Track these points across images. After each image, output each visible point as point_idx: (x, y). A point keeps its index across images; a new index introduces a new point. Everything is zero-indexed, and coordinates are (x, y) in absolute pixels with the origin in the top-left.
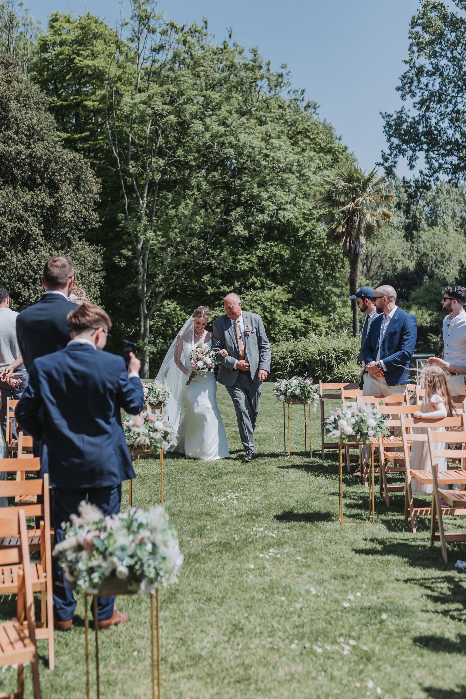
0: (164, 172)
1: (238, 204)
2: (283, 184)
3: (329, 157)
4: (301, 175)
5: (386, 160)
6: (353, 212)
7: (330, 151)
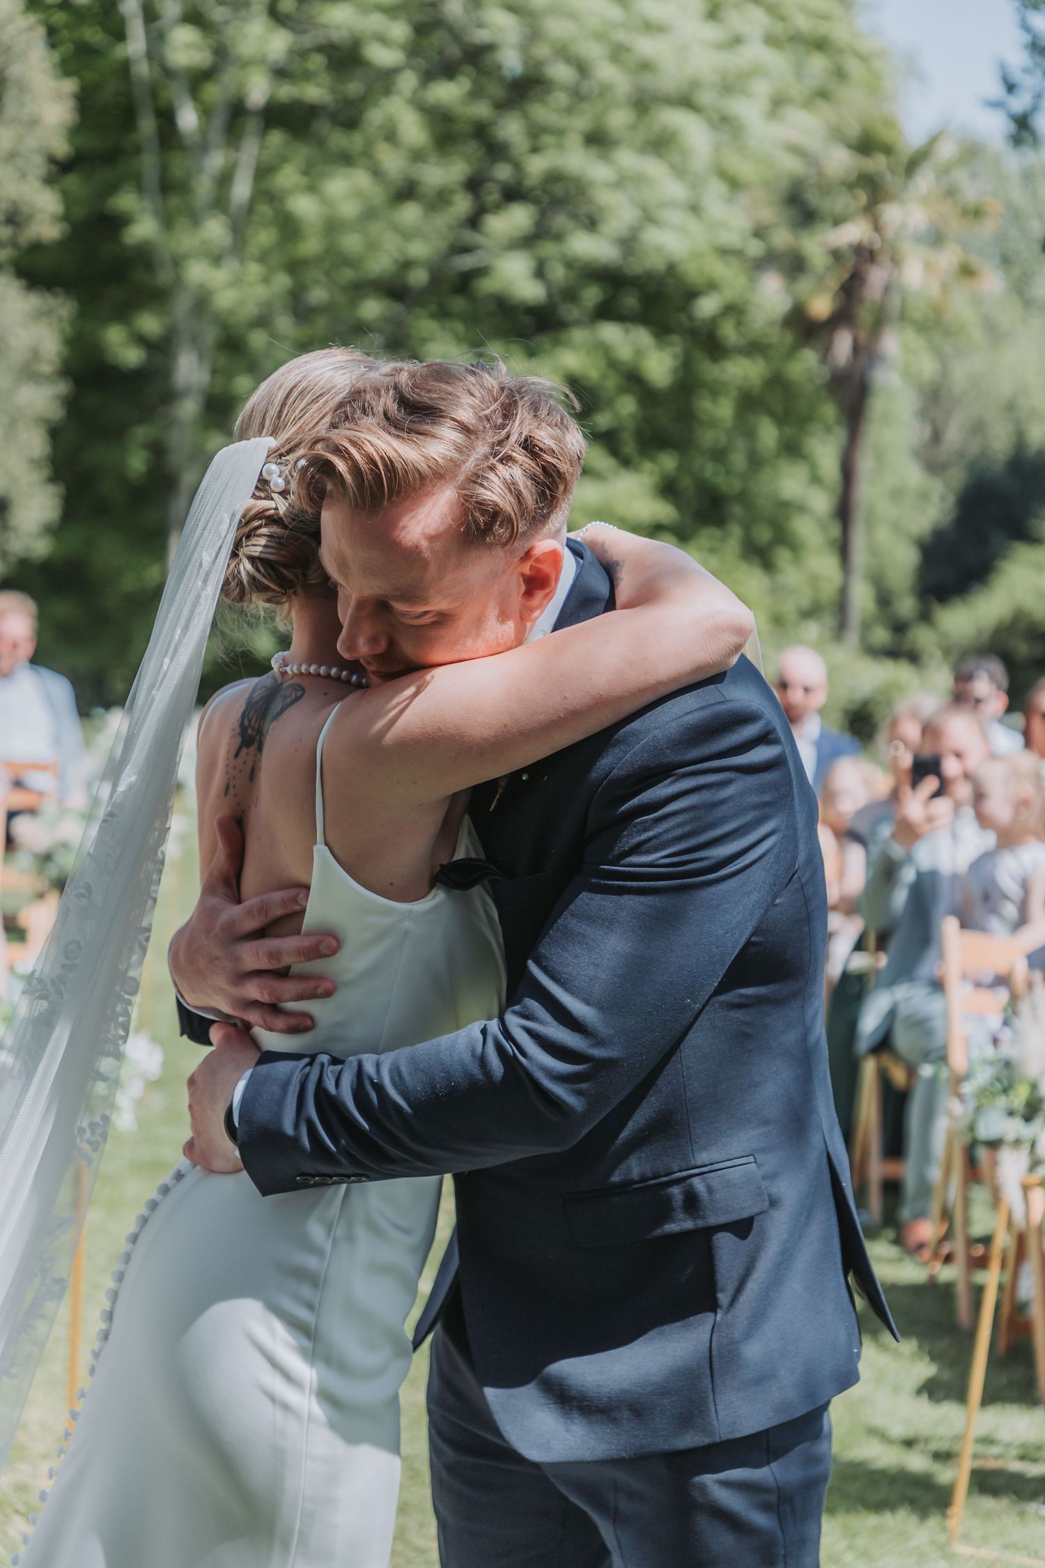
0: (281, 73)
1: (513, 194)
2: (661, 144)
3: (818, 64)
4: (725, 123)
5: (1011, 88)
6: (865, 255)
7: (821, 45)
